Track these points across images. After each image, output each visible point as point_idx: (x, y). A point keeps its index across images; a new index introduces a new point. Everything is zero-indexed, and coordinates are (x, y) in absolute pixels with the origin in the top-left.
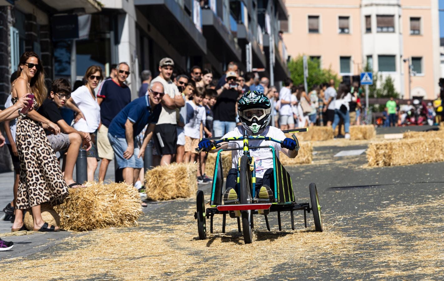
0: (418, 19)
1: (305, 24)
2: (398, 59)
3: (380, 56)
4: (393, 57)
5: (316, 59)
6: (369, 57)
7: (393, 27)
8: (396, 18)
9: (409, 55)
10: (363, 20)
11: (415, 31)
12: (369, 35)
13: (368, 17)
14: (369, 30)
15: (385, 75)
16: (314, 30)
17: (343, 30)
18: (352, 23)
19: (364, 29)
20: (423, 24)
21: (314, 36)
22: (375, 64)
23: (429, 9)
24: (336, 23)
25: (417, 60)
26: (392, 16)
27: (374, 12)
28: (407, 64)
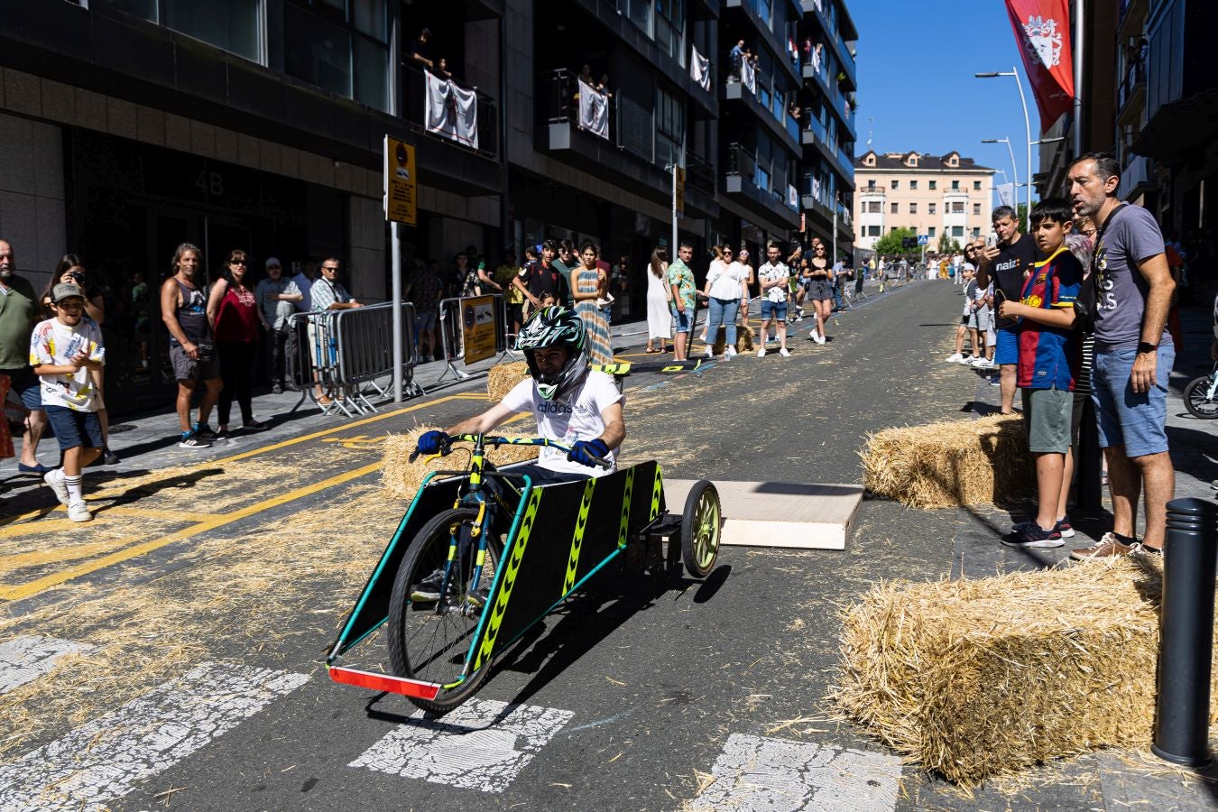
0: (978, 205)
1: (908, 208)
2: (965, 228)
3: (954, 227)
4: (962, 227)
5: (914, 229)
6: (947, 227)
7: (962, 209)
8: (965, 204)
9: (972, 226)
10: (944, 205)
11: (977, 212)
12: (947, 215)
13: (947, 204)
14: (947, 211)
15: (955, 238)
16: (913, 212)
17: (931, 211)
18: (937, 207)
19: (944, 210)
20: (981, 207)
21: (913, 215)
22: (949, 233)
23: (986, 199)
24: (928, 208)
25: (977, 229)
26: (963, 203)
27: (951, 200)
28: (969, 232)
